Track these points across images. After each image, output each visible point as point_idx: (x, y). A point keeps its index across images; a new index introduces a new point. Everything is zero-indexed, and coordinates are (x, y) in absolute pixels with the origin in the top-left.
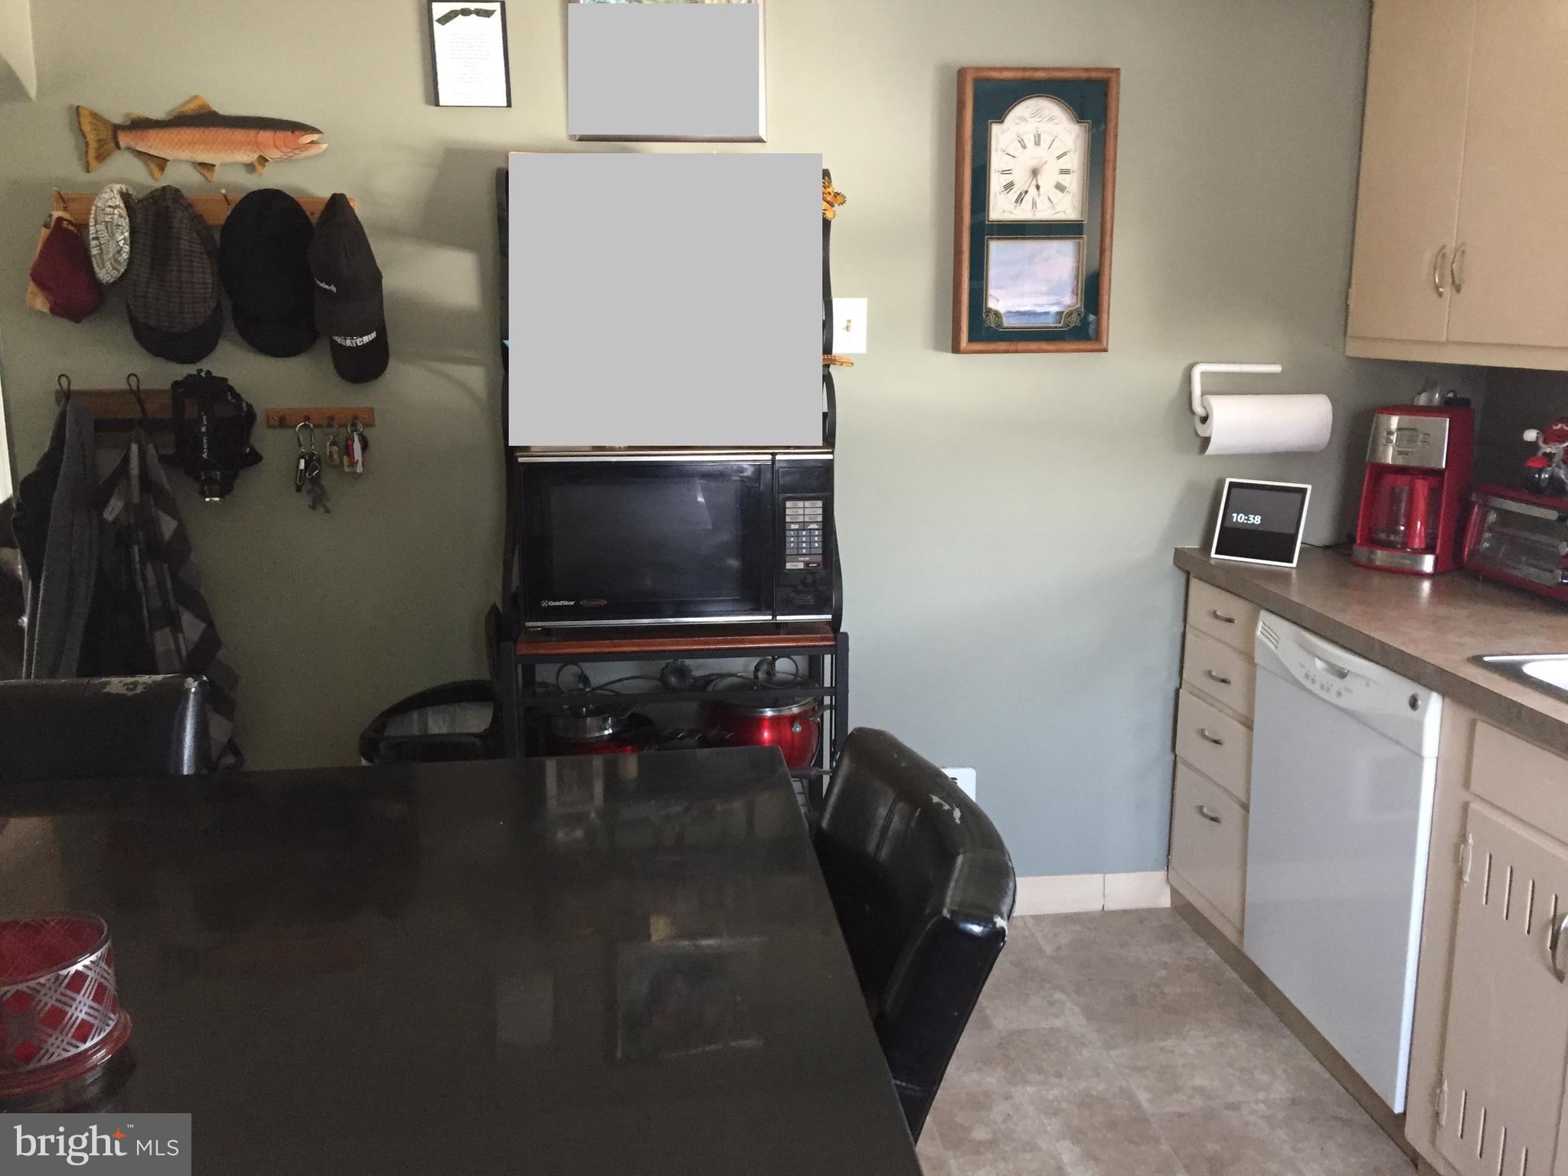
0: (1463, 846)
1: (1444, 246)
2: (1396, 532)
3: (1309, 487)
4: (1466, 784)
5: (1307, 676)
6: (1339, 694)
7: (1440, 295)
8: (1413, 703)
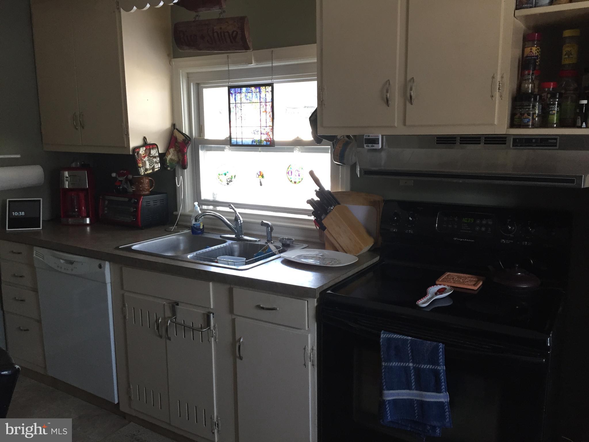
0: (124, 308)
1: (75, 113)
2: (75, 211)
3: (41, 199)
4: (122, 288)
5: (58, 267)
6: (72, 270)
7: (77, 129)
8: (100, 267)
